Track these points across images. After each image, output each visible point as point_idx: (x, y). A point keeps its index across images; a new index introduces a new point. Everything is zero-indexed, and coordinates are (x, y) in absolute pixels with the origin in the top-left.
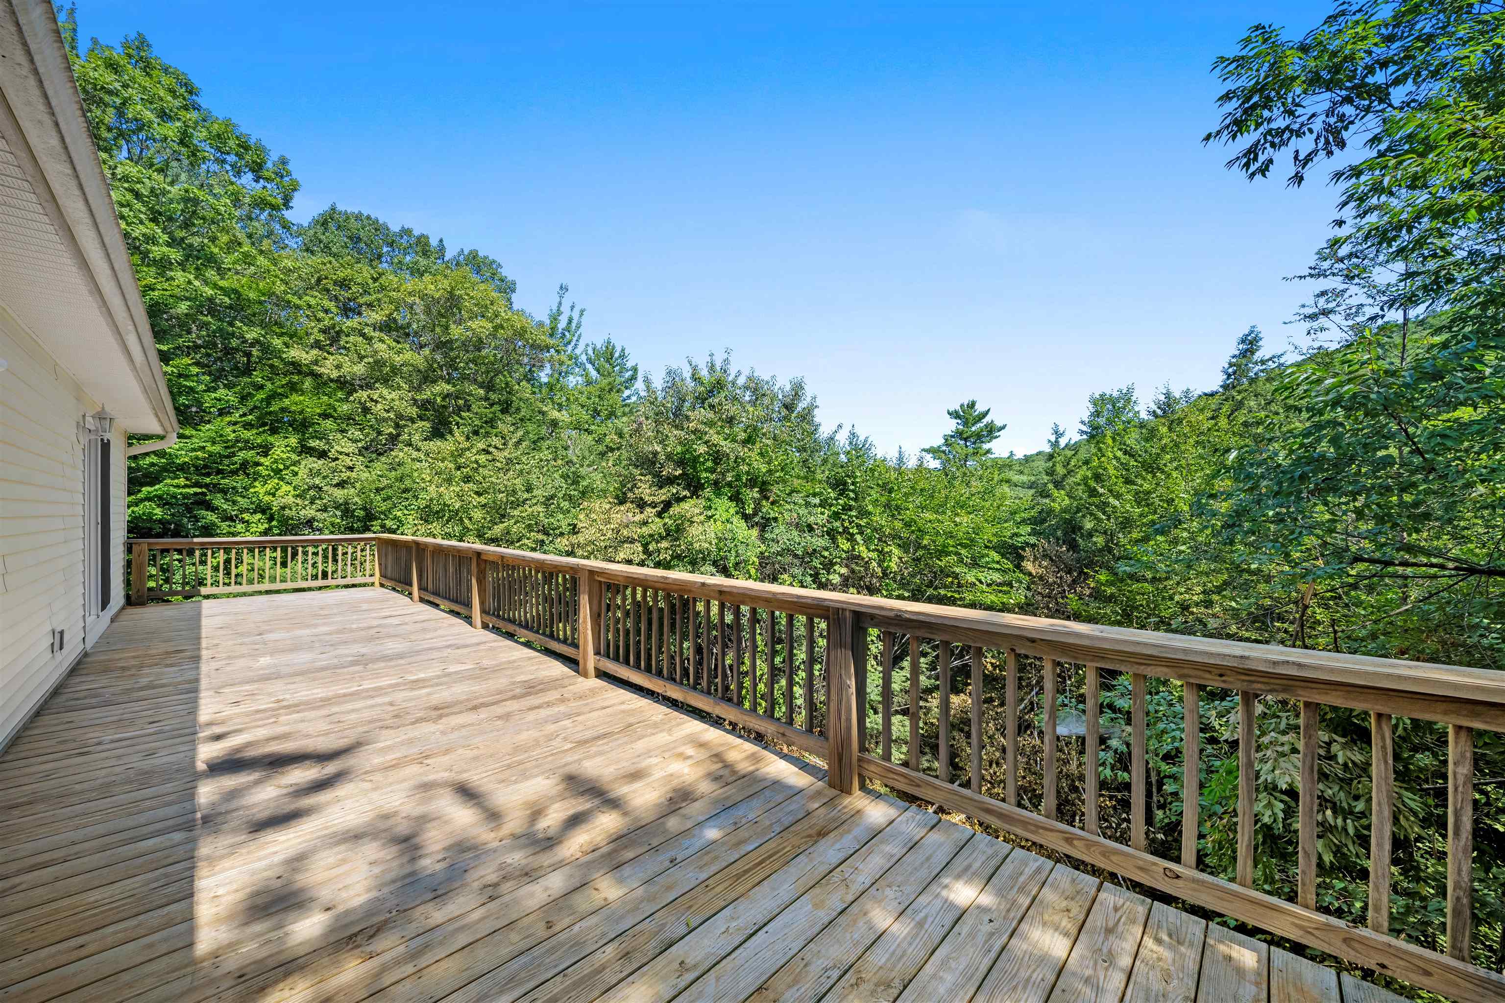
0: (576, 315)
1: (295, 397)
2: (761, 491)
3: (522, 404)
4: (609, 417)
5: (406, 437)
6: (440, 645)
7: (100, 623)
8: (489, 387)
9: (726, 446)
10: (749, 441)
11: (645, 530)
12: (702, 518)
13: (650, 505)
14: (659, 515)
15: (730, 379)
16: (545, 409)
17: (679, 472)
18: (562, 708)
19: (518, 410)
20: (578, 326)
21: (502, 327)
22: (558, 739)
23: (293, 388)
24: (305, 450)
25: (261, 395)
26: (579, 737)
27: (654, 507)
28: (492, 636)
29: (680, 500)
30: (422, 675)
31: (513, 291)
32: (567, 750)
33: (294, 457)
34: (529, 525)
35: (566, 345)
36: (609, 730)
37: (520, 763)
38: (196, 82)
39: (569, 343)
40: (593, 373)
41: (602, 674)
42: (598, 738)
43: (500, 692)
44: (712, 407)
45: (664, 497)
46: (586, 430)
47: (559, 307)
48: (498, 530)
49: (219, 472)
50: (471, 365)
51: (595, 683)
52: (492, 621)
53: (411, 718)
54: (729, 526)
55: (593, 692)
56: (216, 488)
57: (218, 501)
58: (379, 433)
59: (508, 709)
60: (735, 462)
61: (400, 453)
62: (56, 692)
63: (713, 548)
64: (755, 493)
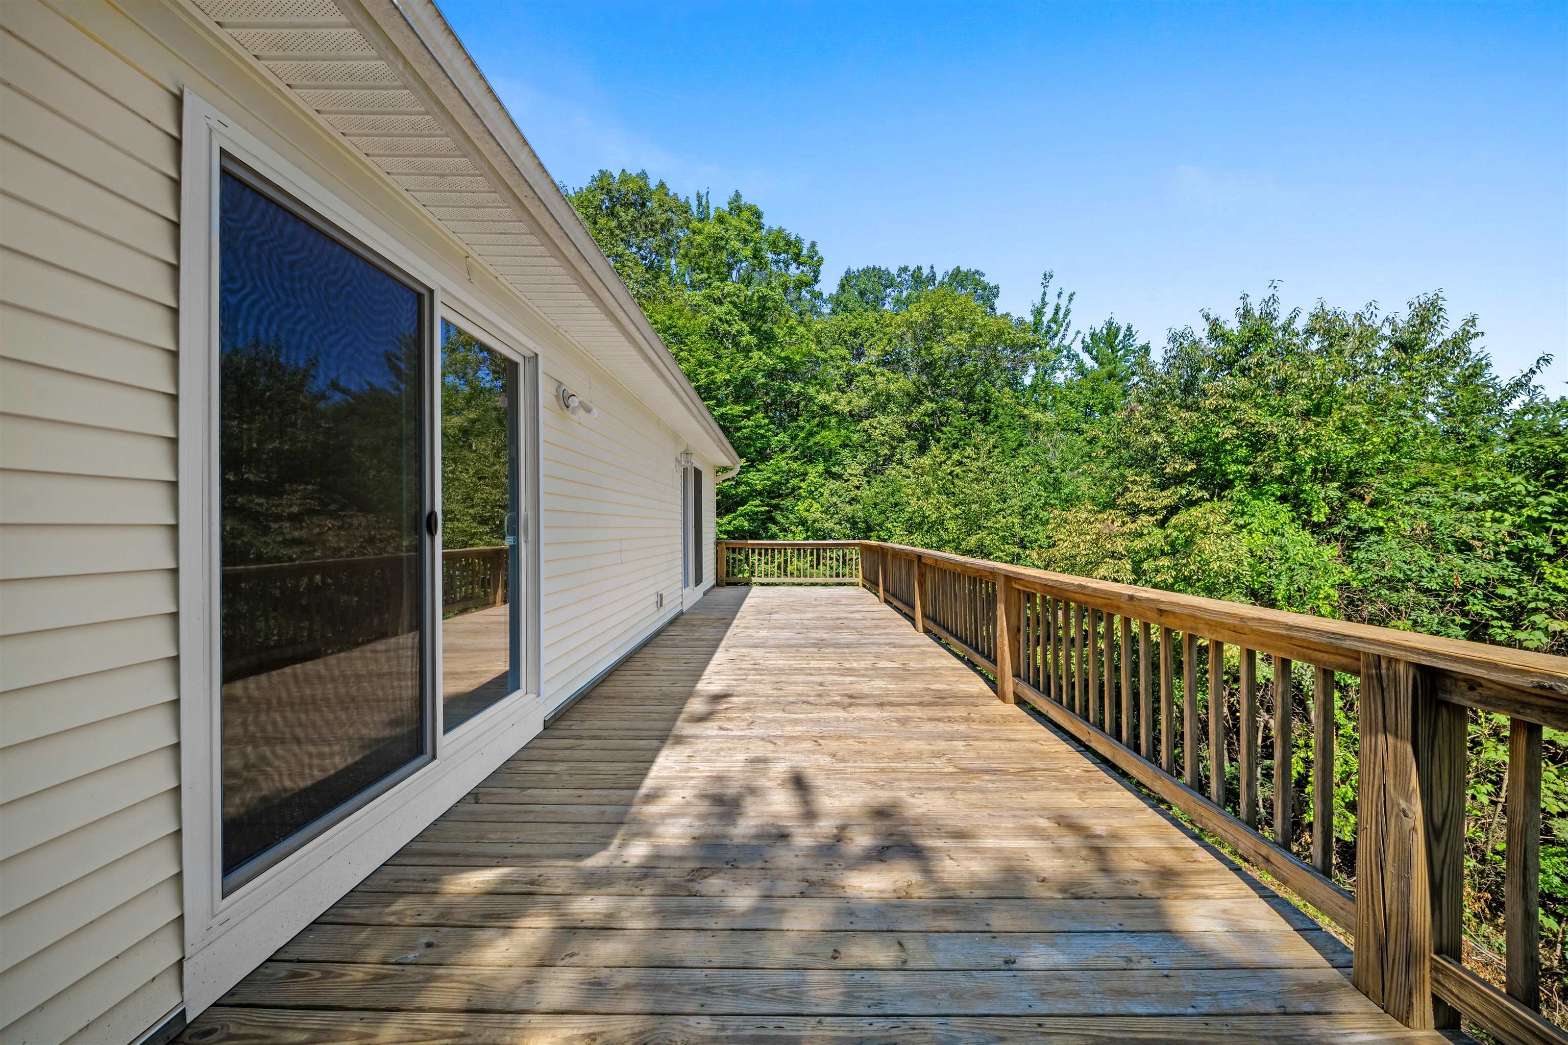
0: (1064, 302)
1: (824, 433)
2: (1346, 486)
3: (1000, 411)
4: (1105, 412)
5: (898, 456)
6: (881, 641)
7: (694, 594)
8: (969, 398)
9: (1270, 423)
10: (1316, 410)
11: (1138, 544)
12: (1228, 528)
13: (1147, 511)
14: (1162, 524)
15: (1280, 322)
16: (1026, 412)
17: (1192, 466)
18: (962, 728)
19: (996, 417)
20: (1066, 315)
21: (980, 335)
22: (944, 760)
23: (822, 425)
24: (829, 474)
25: (802, 435)
26: (966, 763)
27: (1152, 515)
28: (929, 640)
29: (1192, 503)
30: (855, 665)
31: (996, 296)
32: (946, 774)
33: (821, 481)
34: (1004, 537)
35: (1052, 339)
36: (1003, 767)
37: (894, 770)
38: (761, 208)
39: (1056, 335)
40: (1089, 362)
41: (1020, 702)
42: (987, 771)
43: (911, 695)
44: (1243, 371)
45: (1166, 502)
46: (1076, 430)
47: (1043, 299)
48: (973, 541)
49: (780, 495)
50: (953, 380)
51: (1012, 709)
52: (931, 625)
53: (828, 699)
54: (1276, 539)
55: (1005, 719)
56: (776, 507)
57: (779, 518)
58: (878, 455)
59: (910, 714)
60: (1290, 445)
61: (892, 471)
62: (658, 633)
63: (1245, 570)
64: (1333, 490)
